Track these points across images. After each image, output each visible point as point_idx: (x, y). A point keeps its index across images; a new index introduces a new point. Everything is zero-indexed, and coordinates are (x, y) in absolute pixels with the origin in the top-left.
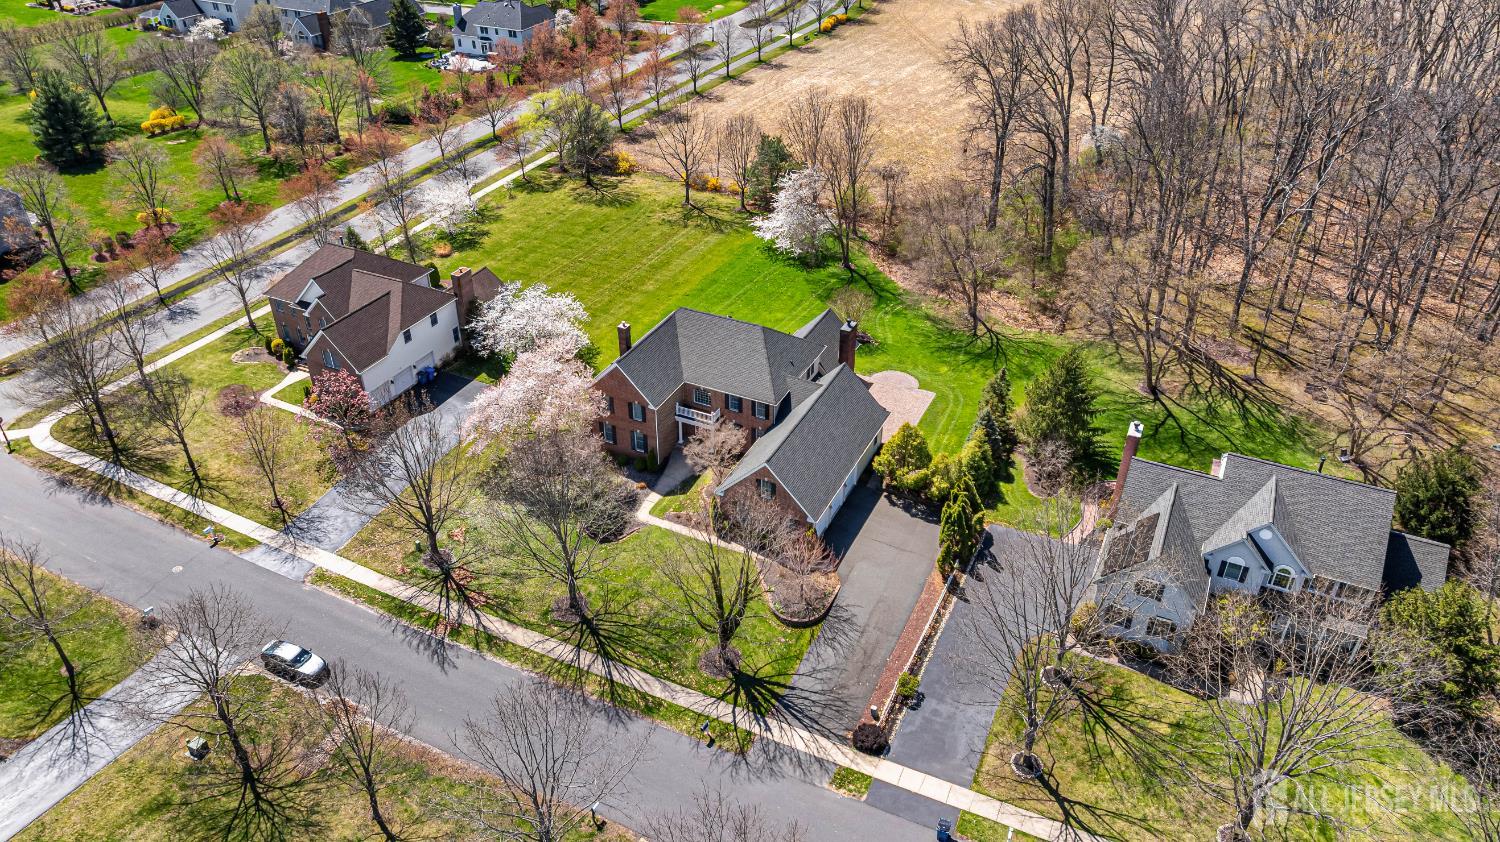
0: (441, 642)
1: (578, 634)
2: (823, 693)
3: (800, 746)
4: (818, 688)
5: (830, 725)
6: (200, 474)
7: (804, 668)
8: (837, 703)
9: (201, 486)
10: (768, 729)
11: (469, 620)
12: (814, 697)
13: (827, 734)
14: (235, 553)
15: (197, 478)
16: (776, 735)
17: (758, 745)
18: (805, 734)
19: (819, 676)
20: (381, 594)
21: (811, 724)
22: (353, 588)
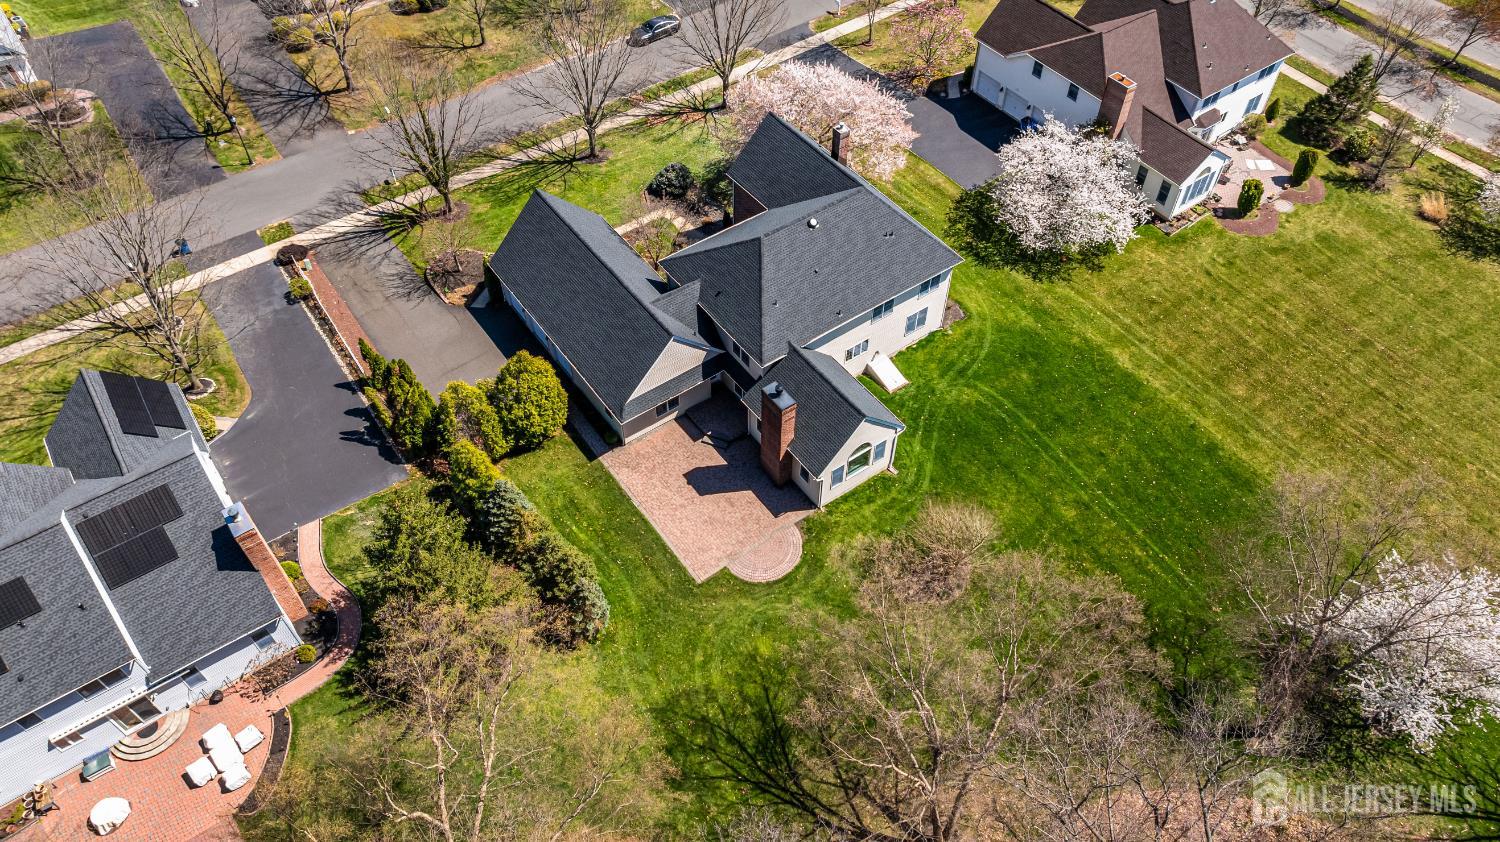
1: (565, 155)
2: (364, 254)
3: (334, 223)
4: (370, 253)
5: (335, 245)
7: (396, 253)
8: (345, 257)
10: (368, 215)
11: (636, 111)
12: (364, 248)
13: (330, 241)
16: (358, 216)
17: (360, 204)
18: (342, 230)
19: (379, 258)
21: (345, 237)
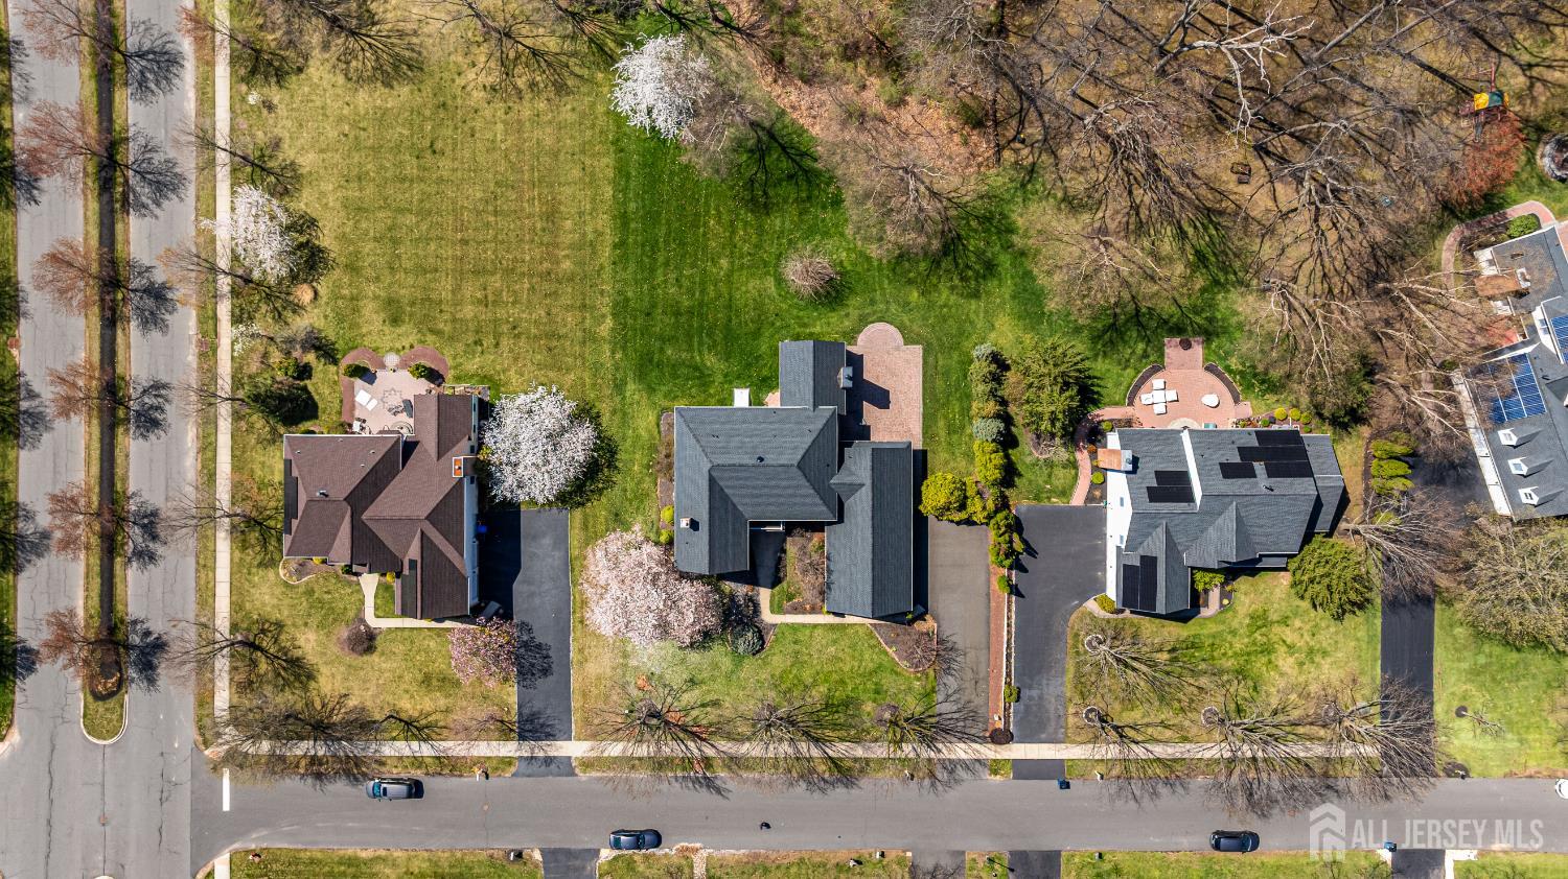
0: (706, 778)
1: (785, 731)
2: (959, 711)
3: (963, 756)
4: (955, 708)
5: (973, 731)
7: (940, 697)
8: (970, 714)
9: (417, 729)
10: (939, 751)
11: (710, 752)
13: (973, 739)
16: (946, 754)
17: (939, 766)
18: (962, 745)
19: (951, 699)
21: (963, 736)
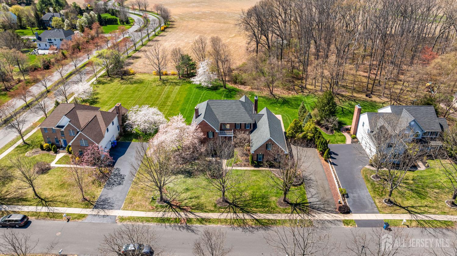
0: (187, 226)
1: (231, 208)
2: (320, 201)
3: (328, 218)
5: (329, 209)
6: (43, 197)
7: (309, 196)
8: (326, 202)
9: (46, 202)
10: (314, 216)
11: (191, 216)
12: (318, 203)
14: (79, 221)
15: (42, 199)
16: (318, 218)
17: (315, 222)
18: (326, 214)
20: (150, 218)
21: (325, 211)
22: (138, 219)
